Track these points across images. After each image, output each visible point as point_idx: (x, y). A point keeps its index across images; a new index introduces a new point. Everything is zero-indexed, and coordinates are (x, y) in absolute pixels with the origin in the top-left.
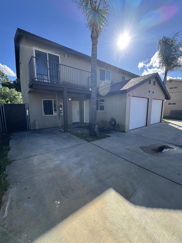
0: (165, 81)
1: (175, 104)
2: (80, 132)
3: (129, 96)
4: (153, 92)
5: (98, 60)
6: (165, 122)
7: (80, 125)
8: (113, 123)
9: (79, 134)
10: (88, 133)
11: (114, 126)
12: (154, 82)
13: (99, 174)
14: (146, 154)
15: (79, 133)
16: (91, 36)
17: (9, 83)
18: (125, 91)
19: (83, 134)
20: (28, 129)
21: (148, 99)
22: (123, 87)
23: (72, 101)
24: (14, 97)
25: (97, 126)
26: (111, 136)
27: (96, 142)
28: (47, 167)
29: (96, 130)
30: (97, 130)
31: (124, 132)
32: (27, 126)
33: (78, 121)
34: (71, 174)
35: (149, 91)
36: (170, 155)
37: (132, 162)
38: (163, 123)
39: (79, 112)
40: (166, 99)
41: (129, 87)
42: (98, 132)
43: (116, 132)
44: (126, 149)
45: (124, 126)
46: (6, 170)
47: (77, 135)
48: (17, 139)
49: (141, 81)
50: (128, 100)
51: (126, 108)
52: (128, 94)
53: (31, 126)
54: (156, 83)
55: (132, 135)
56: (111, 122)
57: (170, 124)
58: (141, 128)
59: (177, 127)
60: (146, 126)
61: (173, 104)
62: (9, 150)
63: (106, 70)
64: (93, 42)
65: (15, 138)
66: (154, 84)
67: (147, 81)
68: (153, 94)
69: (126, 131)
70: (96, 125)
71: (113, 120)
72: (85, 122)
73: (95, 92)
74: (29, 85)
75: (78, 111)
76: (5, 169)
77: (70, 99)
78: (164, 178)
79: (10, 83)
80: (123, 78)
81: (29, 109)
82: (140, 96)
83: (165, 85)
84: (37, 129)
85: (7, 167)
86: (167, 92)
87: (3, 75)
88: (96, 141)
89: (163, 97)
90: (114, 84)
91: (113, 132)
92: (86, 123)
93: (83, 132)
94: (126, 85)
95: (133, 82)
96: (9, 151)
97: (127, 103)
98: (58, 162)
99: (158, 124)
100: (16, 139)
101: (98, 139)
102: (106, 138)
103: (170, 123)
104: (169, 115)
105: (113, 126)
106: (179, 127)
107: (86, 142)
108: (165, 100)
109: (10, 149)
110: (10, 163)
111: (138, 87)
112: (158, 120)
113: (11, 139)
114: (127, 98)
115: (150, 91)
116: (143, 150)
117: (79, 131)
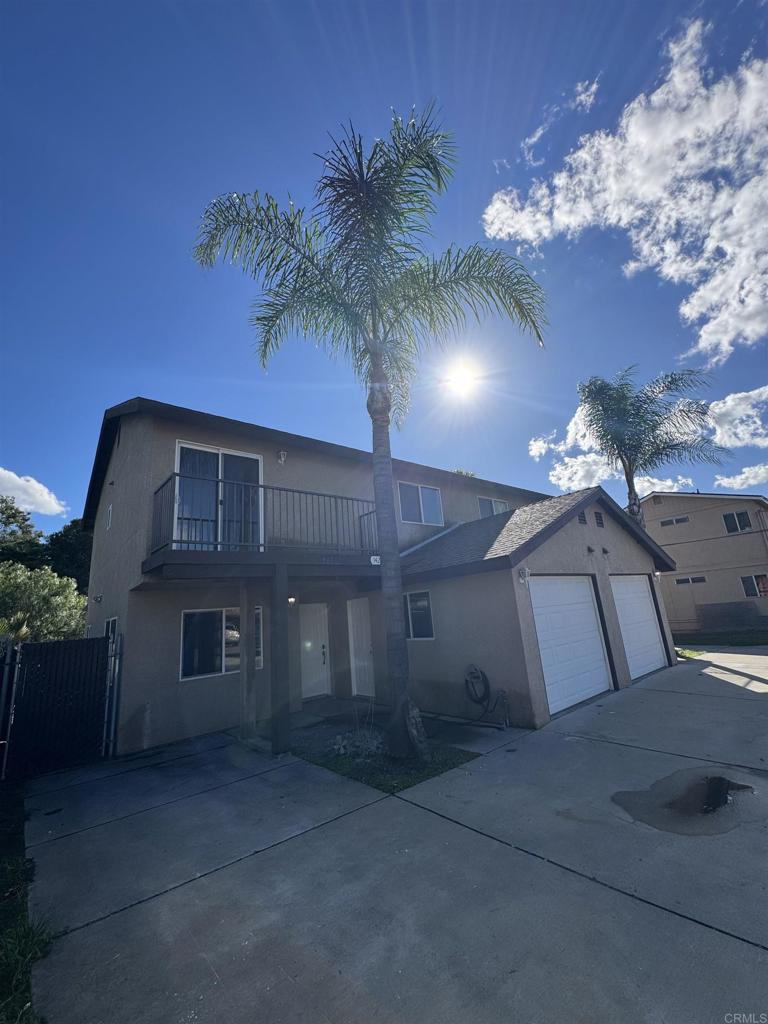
0: (634, 504)
1: (702, 580)
2: (344, 747)
3: (521, 574)
4: (605, 551)
5: (393, 460)
6: (689, 660)
7: (338, 710)
8: (479, 690)
9: (339, 755)
10: (378, 748)
11: (485, 703)
12: (598, 516)
13: (466, 957)
14: (644, 828)
15: (342, 751)
16: (369, 407)
17: (32, 543)
18: (505, 563)
19: (356, 755)
20: (103, 754)
21: (593, 577)
22: (495, 546)
23: (302, 606)
24: (46, 600)
25: (415, 712)
26: (480, 755)
27: (421, 792)
28: (227, 949)
29: (415, 732)
30: (418, 732)
31: (533, 728)
32: (102, 737)
33: (325, 692)
34: (340, 972)
35: (590, 550)
36: (742, 824)
37: (594, 879)
38: (679, 666)
39: (327, 650)
40: (658, 568)
41: (516, 546)
42: (421, 742)
43: (499, 729)
44: (558, 813)
45: (525, 700)
46: (34, 990)
47: (331, 761)
48: (60, 810)
49: (551, 520)
50: (519, 592)
51: (519, 623)
52: (514, 571)
53: (120, 735)
54: (605, 519)
55: (567, 739)
56: (470, 685)
57: (709, 671)
58: (599, 702)
59: (740, 681)
60: (617, 688)
61: (695, 580)
62: (29, 875)
63: (420, 486)
64: (374, 421)
65: (49, 810)
66: (600, 524)
67: (573, 517)
68: (606, 556)
69: (538, 722)
70: (410, 707)
71: (477, 675)
72: (355, 692)
73: (393, 573)
74: (143, 563)
75: (323, 647)
76: (28, 988)
77: (292, 600)
78: (745, 944)
79: (37, 545)
80: (486, 505)
81: (124, 657)
82: (561, 572)
83: (639, 517)
84: (145, 747)
85: (37, 972)
86: (654, 547)
87: (12, 515)
88: (419, 785)
89: (643, 562)
90: (453, 528)
91: (483, 730)
92: (362, 699)
93: (357, 744)
94: (500, 538)
95: (522, 525)
96: (32, 881)
97: (520, 603)
98: (274, 917)
99: (660, 673)
100: (55, 812)
101: (427, 777)
102: (462, 763)
103: (709, 664)
104: (694, 627)
105: (479, 701)
106: (747, 680)
107: (378, 794)
108: (658, 573)
109: (33, 868)
110: (45, 948)
111: (547, 542)
112: (658, 659)
113: (27, 818)
114: (515, 584)
115: (593, 548)
116: (627, 809)
117: (340, 744)
